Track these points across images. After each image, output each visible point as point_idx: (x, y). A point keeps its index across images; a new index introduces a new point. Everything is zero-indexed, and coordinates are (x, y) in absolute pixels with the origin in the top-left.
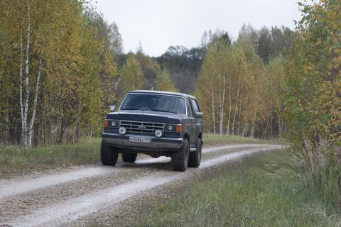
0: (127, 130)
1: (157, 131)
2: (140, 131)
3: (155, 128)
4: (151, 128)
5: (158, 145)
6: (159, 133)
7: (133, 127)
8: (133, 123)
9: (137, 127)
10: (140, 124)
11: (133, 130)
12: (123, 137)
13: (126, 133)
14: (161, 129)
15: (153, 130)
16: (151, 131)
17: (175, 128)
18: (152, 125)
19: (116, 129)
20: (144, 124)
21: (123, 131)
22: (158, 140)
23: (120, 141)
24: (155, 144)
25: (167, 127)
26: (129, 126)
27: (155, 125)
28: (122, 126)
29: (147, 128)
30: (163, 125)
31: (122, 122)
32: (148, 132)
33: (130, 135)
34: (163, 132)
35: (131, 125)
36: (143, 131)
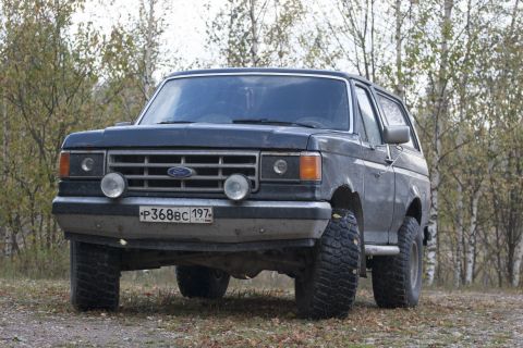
0: (130, 183)
1: (237, 178)
2: (176, 183)
3: (227, 171)
4: (214, 171)
5: (238, 232)
6: (238, 188)
7: (152, 171)
8: (153, 159)
9: (163, 171)
10: (177, 159)
11: (152, 183)
12: (115, 207)
13: (126, 194)
14: (247, 172)
15: (220, 177)
16: (215, 184)
17: (294, 166)
18: (215, 159)
19: (92, 185)
20: (190, 159)
21: (114, 185)
22: (238, 209)
23: (107, 224)
24: (228, 229)
25: (267, 164)
26: (141, 171)
27: (227, 159)
28: (116, 170)
29: (200, 171)
30: (252, 159)
31: (117, 158)
32: (206, 186)
33: (139, 201)
34: (252, 184)
35: (146, 164)
36: (190, 184)
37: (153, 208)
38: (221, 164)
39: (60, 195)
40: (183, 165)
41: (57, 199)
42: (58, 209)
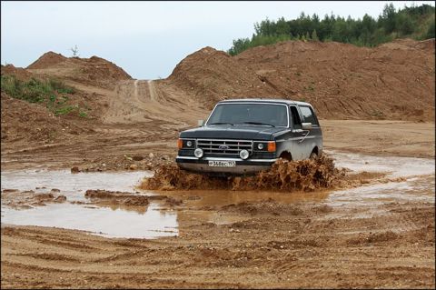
0: (204, 151)
1: (243, 151)
2: (222, 152)
3: (240, 148)
4: (236, 147)
5: (245, 170)
6: (245, 154)
7: (213, 147)
8: (213, 142)
9: (217, 147)
10: (222, 143)
11: (213, 151)
12: (200, 161)
13: (204, 156)
14: (248, 148)
16: (236, 152)
17: (265, 146)
18: (236, 143)
19: (190, 152)
20: (227, 143)
21: (199, 153)
22: (245, 162)
23: (197, 167)
24: (242, 169)
25: (256, 145)
26: (209, 147)
27: (241, 143)
28: (200, 147)
29: (231, 147)
30: (250, 143)
31: (200, 142)
32: (232, 153)
33: (208, 158)
34: (250, 152)
35: (211, 144)
36: (227, 152)
37: (213, 161)
38: (238, 145)
39: (180, 155)
40: (224, 145)
41: (178, 157)
42: (178, 160)
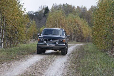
0: (46, 42)
2: (51, 42)
3: (56, 41)
5: (57, 47)
6: (57, 43)
7: (48, 41)
10: (51, 40)
12: (45, 44)
13: (46, 43)
17: (62, 41)
19: (42, 42)
20: (52, 40)
21: (45, 42)
23: (44, 46)
24: (56, 46)
25: (60, 40)
26: (47, 41)
29: (53, 41)
30: (58, 40)
31: (44, 39)
34: (59, 42)
35: (47, 40)
36: (52, 42)
41: (38, 43)
